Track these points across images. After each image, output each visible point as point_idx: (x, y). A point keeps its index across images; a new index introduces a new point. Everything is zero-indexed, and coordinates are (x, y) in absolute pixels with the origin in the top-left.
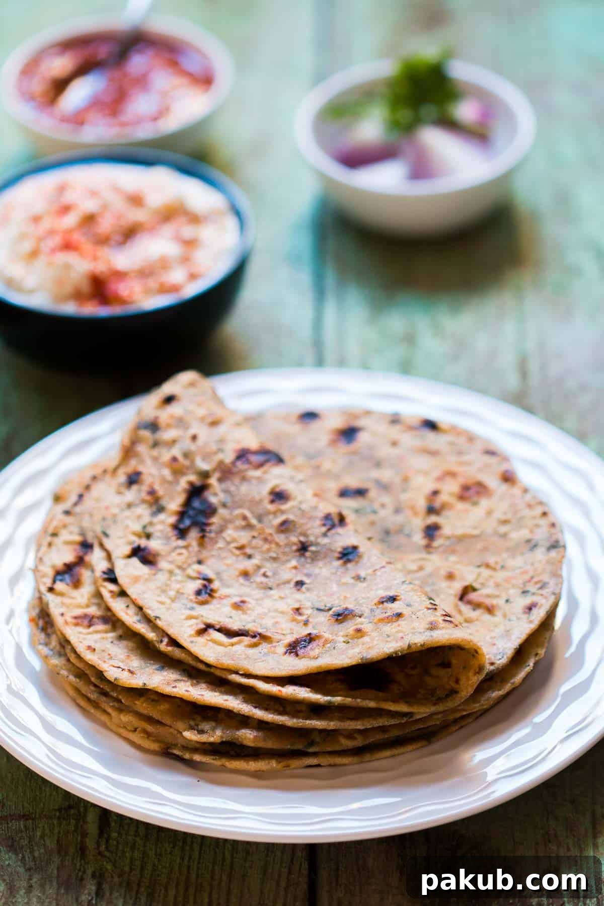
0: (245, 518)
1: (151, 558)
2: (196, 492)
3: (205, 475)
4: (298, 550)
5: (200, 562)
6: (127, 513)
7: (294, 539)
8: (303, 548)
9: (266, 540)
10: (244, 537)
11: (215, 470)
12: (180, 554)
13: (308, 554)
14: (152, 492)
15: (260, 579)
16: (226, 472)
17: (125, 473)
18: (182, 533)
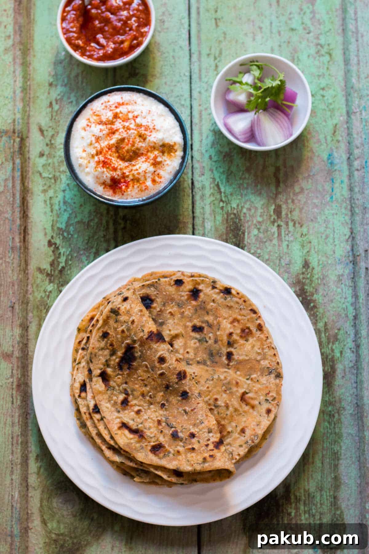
0: (147, 367)
1: (107, 378)
2: (129, 349)
3: (134, 342)
4: (165, 388)
5: (126, 383)
6: (100, 353)
7: (164, 382)
8: (167, 387)
9: (153, 380)
10: (145, 376)
11: (139, 340)
12: (119, 378)
13: (169, 391)
14: (112, 345)
15: (148, 398)
16: (143, 343)
17: (103, 331)
18: (121, 368)
